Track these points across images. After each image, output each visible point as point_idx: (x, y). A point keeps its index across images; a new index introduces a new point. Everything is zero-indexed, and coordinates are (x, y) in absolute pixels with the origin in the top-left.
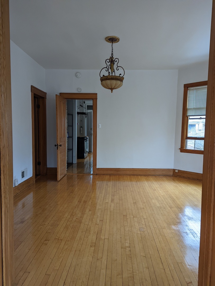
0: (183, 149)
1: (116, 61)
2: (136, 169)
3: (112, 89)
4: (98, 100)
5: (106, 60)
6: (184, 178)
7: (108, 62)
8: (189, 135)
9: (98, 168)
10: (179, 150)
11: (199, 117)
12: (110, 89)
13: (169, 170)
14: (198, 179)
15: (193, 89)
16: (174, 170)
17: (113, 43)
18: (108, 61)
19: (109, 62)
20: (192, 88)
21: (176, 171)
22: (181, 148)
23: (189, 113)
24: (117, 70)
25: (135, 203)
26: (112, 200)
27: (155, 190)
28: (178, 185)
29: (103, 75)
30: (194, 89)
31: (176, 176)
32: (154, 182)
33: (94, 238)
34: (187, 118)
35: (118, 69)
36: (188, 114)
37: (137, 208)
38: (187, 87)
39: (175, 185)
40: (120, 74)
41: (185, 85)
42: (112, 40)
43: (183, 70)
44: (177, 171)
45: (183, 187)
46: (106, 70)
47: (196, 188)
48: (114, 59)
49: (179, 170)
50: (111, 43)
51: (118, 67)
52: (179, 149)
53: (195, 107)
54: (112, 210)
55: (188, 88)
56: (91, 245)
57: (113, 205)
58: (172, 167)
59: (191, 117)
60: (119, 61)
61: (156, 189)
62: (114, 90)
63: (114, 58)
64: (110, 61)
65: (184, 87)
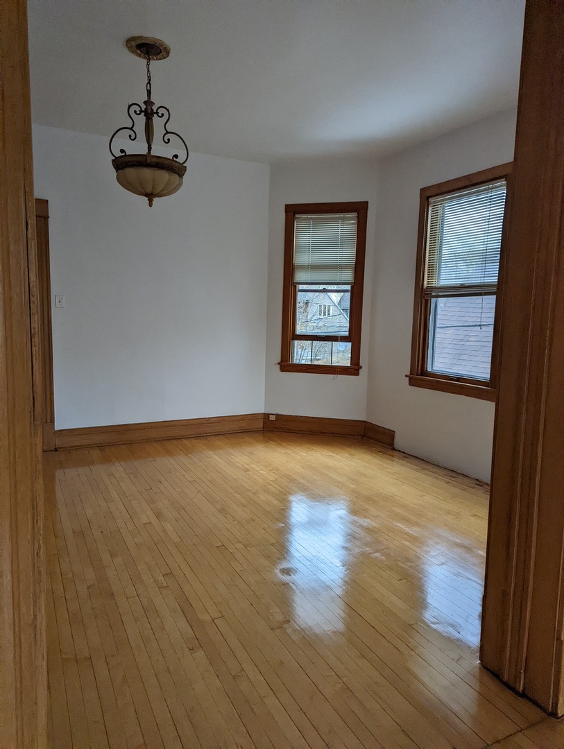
0: (286, 365)
1: (163, 115)
2: (174, 423)
3: (150, 196)
4: (50, 221)
5: (130, 106)
6: (290, 431)
7: (135, 112)
8: (300, 330)
9: (60, 431)
10: (278, 367)
11: (321, 287)
12: (146, 195)
13: (254, 417)
14: (322, 433)
15: (306, 220)
16: (266, 416)
17: (149, 59)
18: (138, 109)
19: (138, 112)
20: (304, 216)
21: (270, 419)
22: (282, 361)
23: (300, 277)
24: (167, 141)
25: (223, 511)
26: (159, 515)
27: (249, 470)
28: (290, 452)
29: (122, 151)
30: (309, 219)
31: (272, 431)
32: (232, 451)
33: (183, 623)
34: (295, 287)
35: (169, 140)
36: (297, 280)
37: (236, 522)
38: (293, 212)
39: (284, 452)
40: (176, 156)
41: (287, 206)
42: (149, 49)
43: (281, 168)
44: (272, 418)
45: (304, 454)
46: (130, 136)
47: (330, 453)
48: (155, 108)
49: (277, 415)
50: (145, 58)
51: (167, 133)
52: (279, 363)
53: (311, 262)
54: (177, 540)
55: (295, 214)
56: (191, 647)
57: (168, 526)
58: (260, 409)
59: (301, 287)
60: (169, 115)
61: (247, 467)
62: (156, 200)
63: (153, 103)
64: (141, 111)
65: (286, 212)
